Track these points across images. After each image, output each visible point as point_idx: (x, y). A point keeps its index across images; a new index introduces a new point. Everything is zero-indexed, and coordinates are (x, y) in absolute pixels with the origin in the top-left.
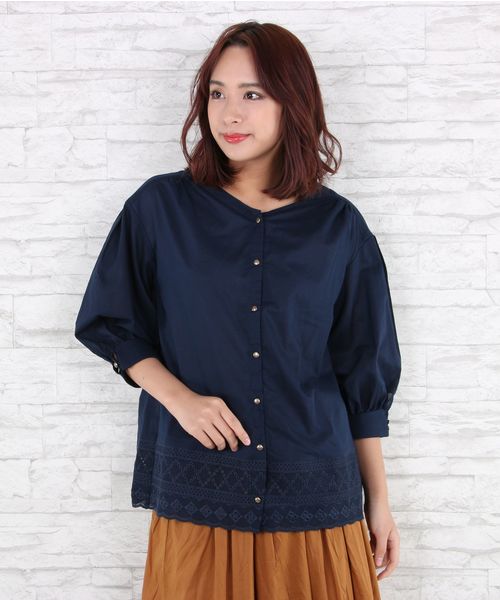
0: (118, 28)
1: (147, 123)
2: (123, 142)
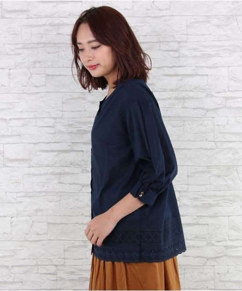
0: (51, 25)
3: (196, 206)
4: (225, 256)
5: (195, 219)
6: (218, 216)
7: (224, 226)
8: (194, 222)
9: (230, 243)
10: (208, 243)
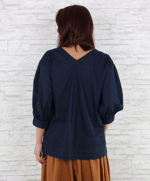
0: (33, 14)
1: (41, 39)
2: (34, 44)
3: (121, 124)
4: (138, 154)
5: (120, 132)
6: (134, 130)
7: (138, 136)
8: (119, 133)
9: (141, 146)
10: (128, 146)
